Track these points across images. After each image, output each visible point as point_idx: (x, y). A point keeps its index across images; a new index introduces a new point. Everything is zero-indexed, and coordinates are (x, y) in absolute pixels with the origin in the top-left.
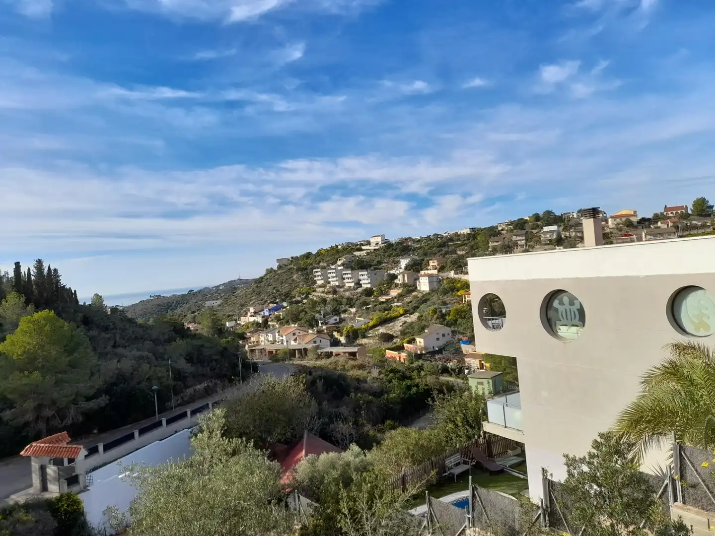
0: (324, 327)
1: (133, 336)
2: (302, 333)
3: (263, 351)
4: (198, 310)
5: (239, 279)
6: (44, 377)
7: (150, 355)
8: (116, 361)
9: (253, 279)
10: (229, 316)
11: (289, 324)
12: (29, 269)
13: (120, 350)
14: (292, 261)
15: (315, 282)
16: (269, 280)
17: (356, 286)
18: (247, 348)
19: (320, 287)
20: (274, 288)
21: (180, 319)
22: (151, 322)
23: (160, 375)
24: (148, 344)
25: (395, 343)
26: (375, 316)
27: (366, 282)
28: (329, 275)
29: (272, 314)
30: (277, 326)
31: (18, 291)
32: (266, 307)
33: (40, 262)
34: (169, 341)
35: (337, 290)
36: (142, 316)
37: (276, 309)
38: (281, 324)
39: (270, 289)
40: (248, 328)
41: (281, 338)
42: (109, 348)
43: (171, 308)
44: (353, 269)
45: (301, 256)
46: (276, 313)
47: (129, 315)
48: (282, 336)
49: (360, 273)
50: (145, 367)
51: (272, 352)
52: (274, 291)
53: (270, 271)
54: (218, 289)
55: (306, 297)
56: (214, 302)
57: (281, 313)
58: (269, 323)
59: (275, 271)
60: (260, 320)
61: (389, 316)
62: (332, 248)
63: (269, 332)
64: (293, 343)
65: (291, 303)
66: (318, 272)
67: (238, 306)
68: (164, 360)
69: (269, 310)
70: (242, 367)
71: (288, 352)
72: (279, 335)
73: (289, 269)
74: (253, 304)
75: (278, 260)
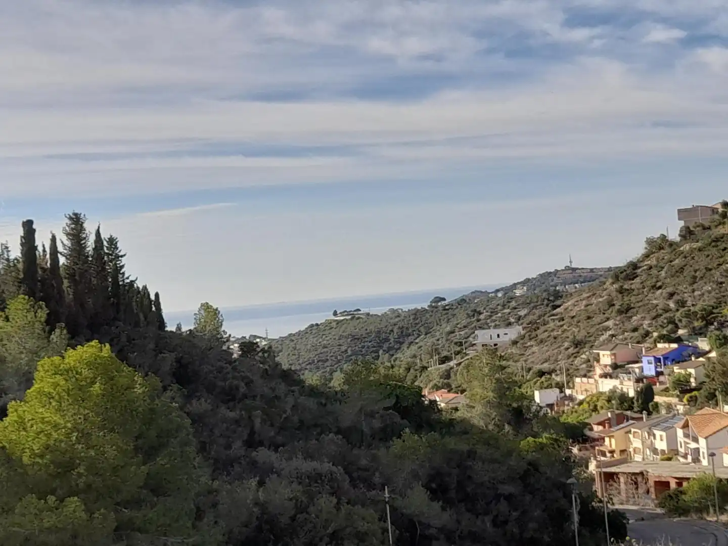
1: (296, 419)
3: (640, 479)
4: (457, 353)
5: (568, 268)
6: (90, 512)
7: (338, 471)
8: (254, 483)
9: (610, 269)
10: (541, 374)
11: (717, 404)
12: (54, 239)
13: (263, 455)
14: (724, 215)
16: (654, 272)
18: (592, 467)
20: (671, 295)
21: (410, 377)
22: (337, 381)
23: (363, 526)
24: (332, 441)
29: (666, 371)
30: (681, 408)
31: (31, 293)
32: (649, 349)
33: (77, 221)
34: (387, 434)
36: (316, 364)
37: (678, 358)
38: (693, 401)
39: (658, 299)
40: (595, 409)
41: (693, 445)
42: (238, 448)
43: (386, 346)
46: (676, 369)
47: (284, 361)
48: (696, 440)
50: (325, 502)
51: (668, 483)
52: (672, 305)
53: (659, 245)
54: (510, 294)
56: (501, 331)
57: (692, 371)
58: (657, 399)
59: (671, 244)
60: (630, 389)
63: (656, 425)
65: (723, 342)
67: (566, 344)
68: (371, 486)
69: (657, 360)
70: (581, 523)
71: (714, 485)
72: (686, 436)
73: (717, 240)
74: (609, 341)
75: (682, 213)
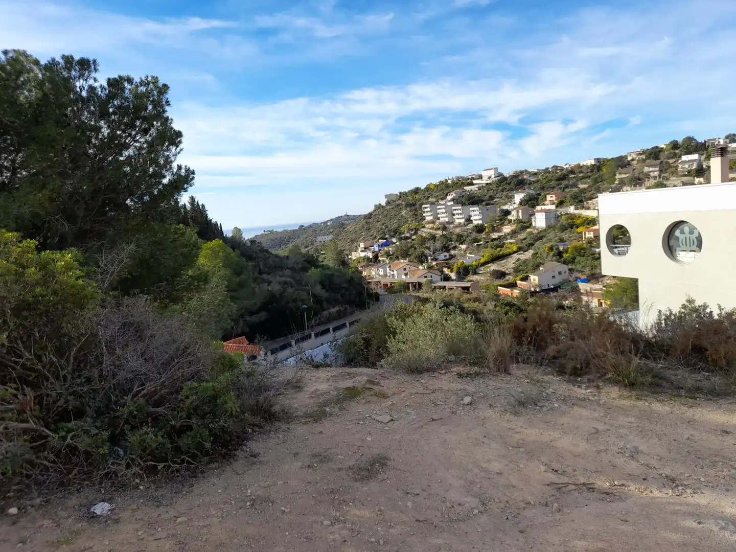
0: (434, 263)
1: (273, 265)
2: (413, 268)
5: (345, 215)
9: (363, 215)
11: (399, 260)
14: (400, 197)
15: (424, 218)
16: (377, 216)
17: (466, 223)
19: (429, 223)
20: (383, 224)
24: (288, 272)
25: (508, 280)
26: (487, 253)
27: (477, 218)
28: (438, 211)
29: (382, 249)
30: (387, 261)
32: (376, 242)
34: (303, 269)
35: (447, 226)
37: (385, 245)
38: (391, 259)
39: (379, 225)
40: (359, 262)
41: (392, 273)
43: (284, 242)
44: (463, 204)
45: (409, 191)
46: (385, 249)
48: (393, 271)
49: (471, 209)
51: (387, 284)
52: (384, 227)
53: (379, 207)
54: (326, 224)
55: (416, 233)
56: (326, 237)
57: (390, 249)
58: (380, 258)
59: (383, 207)
60: (370, 255)
61: (501, 253)
62: (442, 183)
63: (380, 267)
64: (404, 277)
65: (400, 239)
66: (427, 208)
67: (349, 241)
68: (302, 286)
69: (379, 246)
72: (390, 270)
73: (398, 205)
74: (363, 239)
75: (386, 196)
